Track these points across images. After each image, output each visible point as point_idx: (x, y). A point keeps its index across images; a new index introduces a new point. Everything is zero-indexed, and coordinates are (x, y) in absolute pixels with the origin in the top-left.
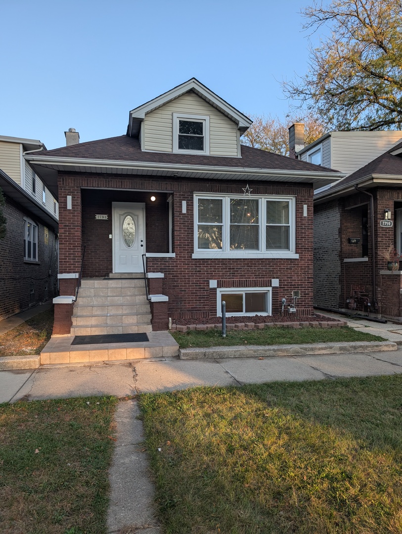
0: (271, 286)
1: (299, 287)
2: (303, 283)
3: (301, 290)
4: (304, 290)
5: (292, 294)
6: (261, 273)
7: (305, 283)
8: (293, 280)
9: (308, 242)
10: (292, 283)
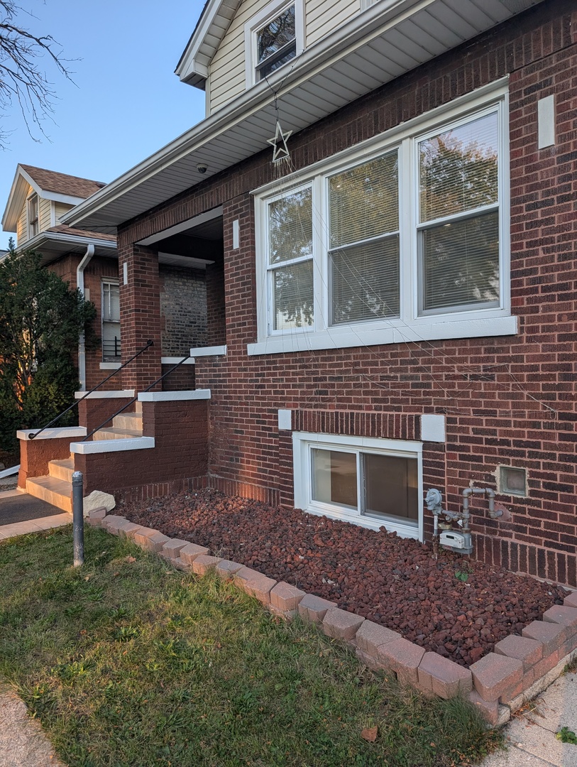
0: (418, 438)
1: (522, 454)
2: (542, 435)
3: (530, 465)
4: (547, 466)
5: (493, 479)
6: (392, 393)
7: (550, 436)
8: (498, 423)
9: (565, 257)
10: (493, 432)
